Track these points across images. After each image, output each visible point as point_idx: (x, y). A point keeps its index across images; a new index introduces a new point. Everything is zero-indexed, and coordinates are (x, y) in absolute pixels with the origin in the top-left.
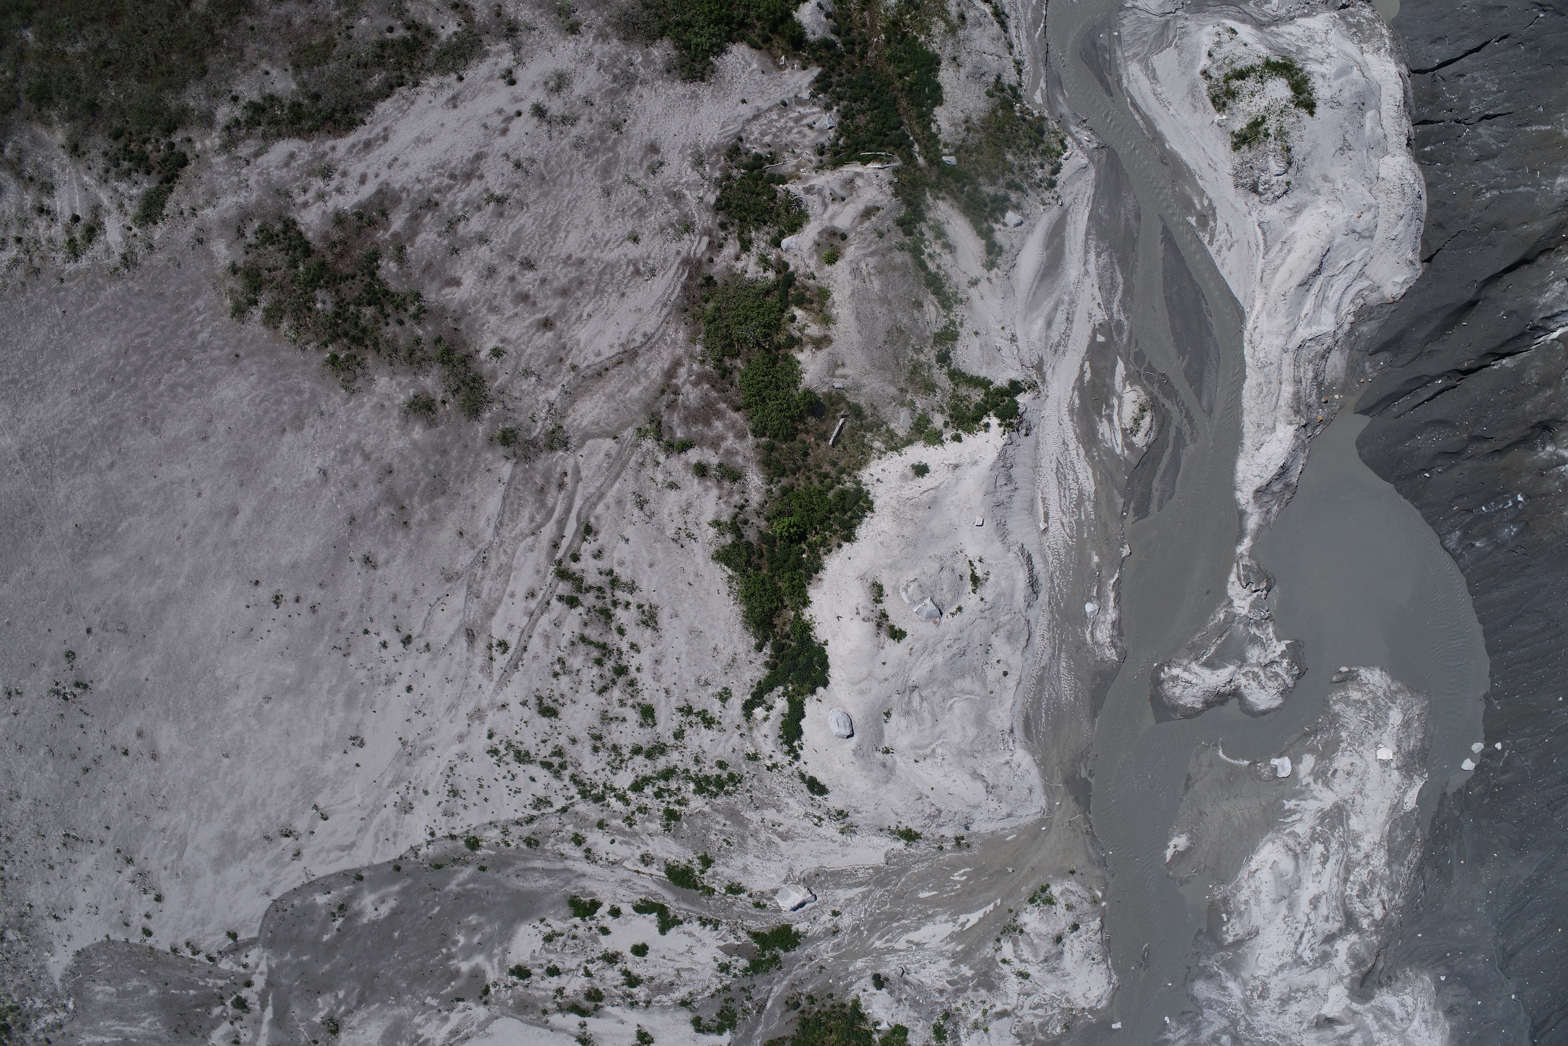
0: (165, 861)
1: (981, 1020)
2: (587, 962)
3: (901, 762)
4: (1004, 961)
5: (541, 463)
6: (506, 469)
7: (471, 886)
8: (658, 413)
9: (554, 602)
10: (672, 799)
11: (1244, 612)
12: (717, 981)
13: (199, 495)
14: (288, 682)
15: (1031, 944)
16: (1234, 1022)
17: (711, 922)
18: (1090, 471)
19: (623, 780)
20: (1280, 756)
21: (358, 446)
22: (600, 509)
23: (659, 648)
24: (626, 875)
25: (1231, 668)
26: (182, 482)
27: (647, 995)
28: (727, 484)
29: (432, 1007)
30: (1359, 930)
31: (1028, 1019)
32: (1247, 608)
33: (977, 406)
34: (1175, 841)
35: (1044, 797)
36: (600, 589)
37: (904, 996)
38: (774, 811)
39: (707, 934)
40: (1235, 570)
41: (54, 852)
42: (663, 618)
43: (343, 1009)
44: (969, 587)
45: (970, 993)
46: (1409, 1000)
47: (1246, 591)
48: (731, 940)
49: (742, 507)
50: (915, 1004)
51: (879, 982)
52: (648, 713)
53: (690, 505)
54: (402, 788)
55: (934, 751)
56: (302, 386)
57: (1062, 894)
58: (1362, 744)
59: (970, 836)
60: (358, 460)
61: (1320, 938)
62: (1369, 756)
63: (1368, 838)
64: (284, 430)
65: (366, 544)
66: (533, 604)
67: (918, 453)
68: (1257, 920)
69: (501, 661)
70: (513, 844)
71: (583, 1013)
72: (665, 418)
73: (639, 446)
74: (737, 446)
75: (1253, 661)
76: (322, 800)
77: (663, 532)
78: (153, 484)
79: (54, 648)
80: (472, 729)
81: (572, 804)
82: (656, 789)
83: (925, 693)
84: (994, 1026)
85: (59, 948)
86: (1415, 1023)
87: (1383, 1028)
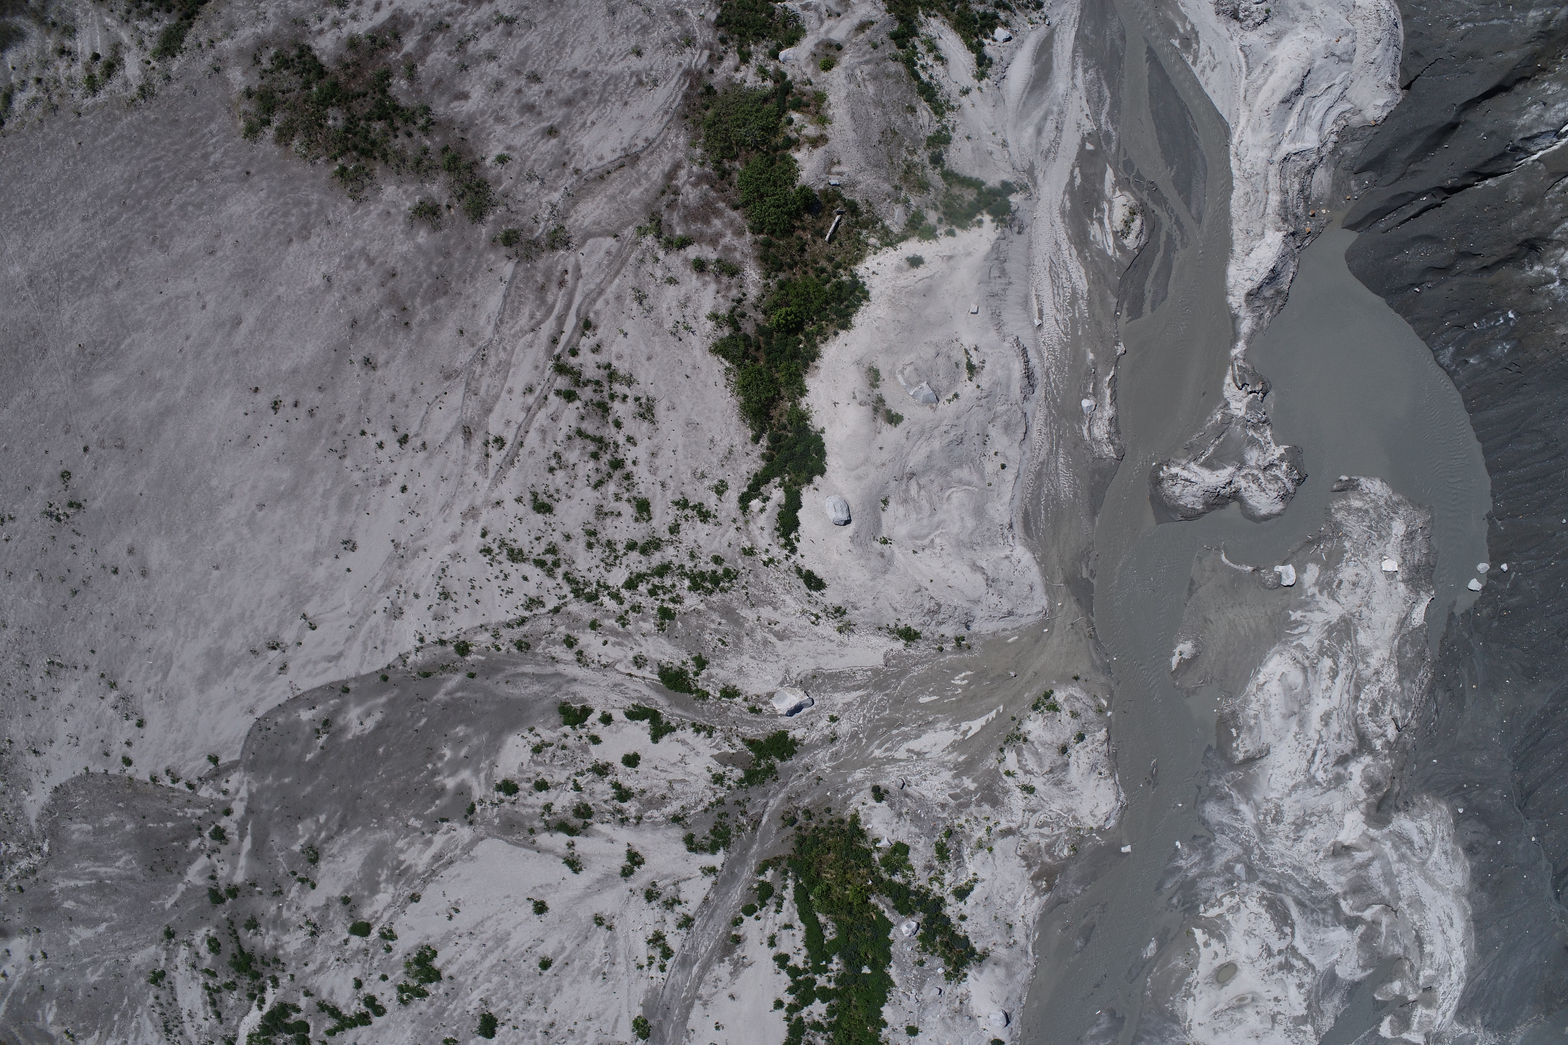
0: (149, 683)
1: (985, 838)
2: (577, 774)
3: (899, 554)
4: (1008, 773)
5: (541, 264)
6: (507, 269)
7: (459, 694)
8: (659, 212)
9: (552, 397)
10: (666, 597)
11: (1241, 413)
12: (709, 793)
13: (204, 307)
14: (282, 488)
15: (1036, 754)
16: (1248, 851)
17: (704, 728)
18: (1083, 271)
19: (617, 577)
20: (1284, 564)
21: (363, 252)
22: (599, 304)
23: (655, 441)
24: (618, 678)
25: (1230, 469)
26: (187, 296)
27: (638, 810)
28: (725, 279)
29: (415, 829)
30: (1372, 751)
31: (1034, 839)
32: (1244, 410)
33: (970, 205)
34: (1180, 647)
35: (1045, 597)
36: (597, 383)
37: (904, 810)
38: (770, 608)
39: (700, 742)
40: (1230, 372)
41: (37, 681)
42: (660, 411)
43: (323, 835)
44: (966, 376)
45: (973, 808)
46: (1429, 828)
47: (1242, 393)
48: (726, 748)
49: (740, 301)
50: (916, 819)
51: (879, 794)
52: (643, 507)
53: (688, 299)
54: (392, 592)
55: (932, 541)
56: (311, 197)
57: (1066, 700)
58: (1367, 555)
59: (970, 636)
60: (363, 265)
61: (1332, 759)
62: (1374, 567)
63: (1377, 654)
64: (291, 240)
65: (367, 345)
66: (530, 399)
67: (912, 247)
68: (1268, 738)
69: (497, 456)
70: (503, 648)
71: (572, 831)
72: (665, 217)
73: (638, 243)
74: (736, 243)
75: (1253, 463)
76: (310, 610)
77: (661, 326)
78: (158, 300)
79: (50, 470)
80: (466, 529)
81: (565, 604)
82: (650, 586)
83: (923, 481)
84: (999, 845)
85: (37, 785)
86: (1435, 854)
87: (1402, 858)
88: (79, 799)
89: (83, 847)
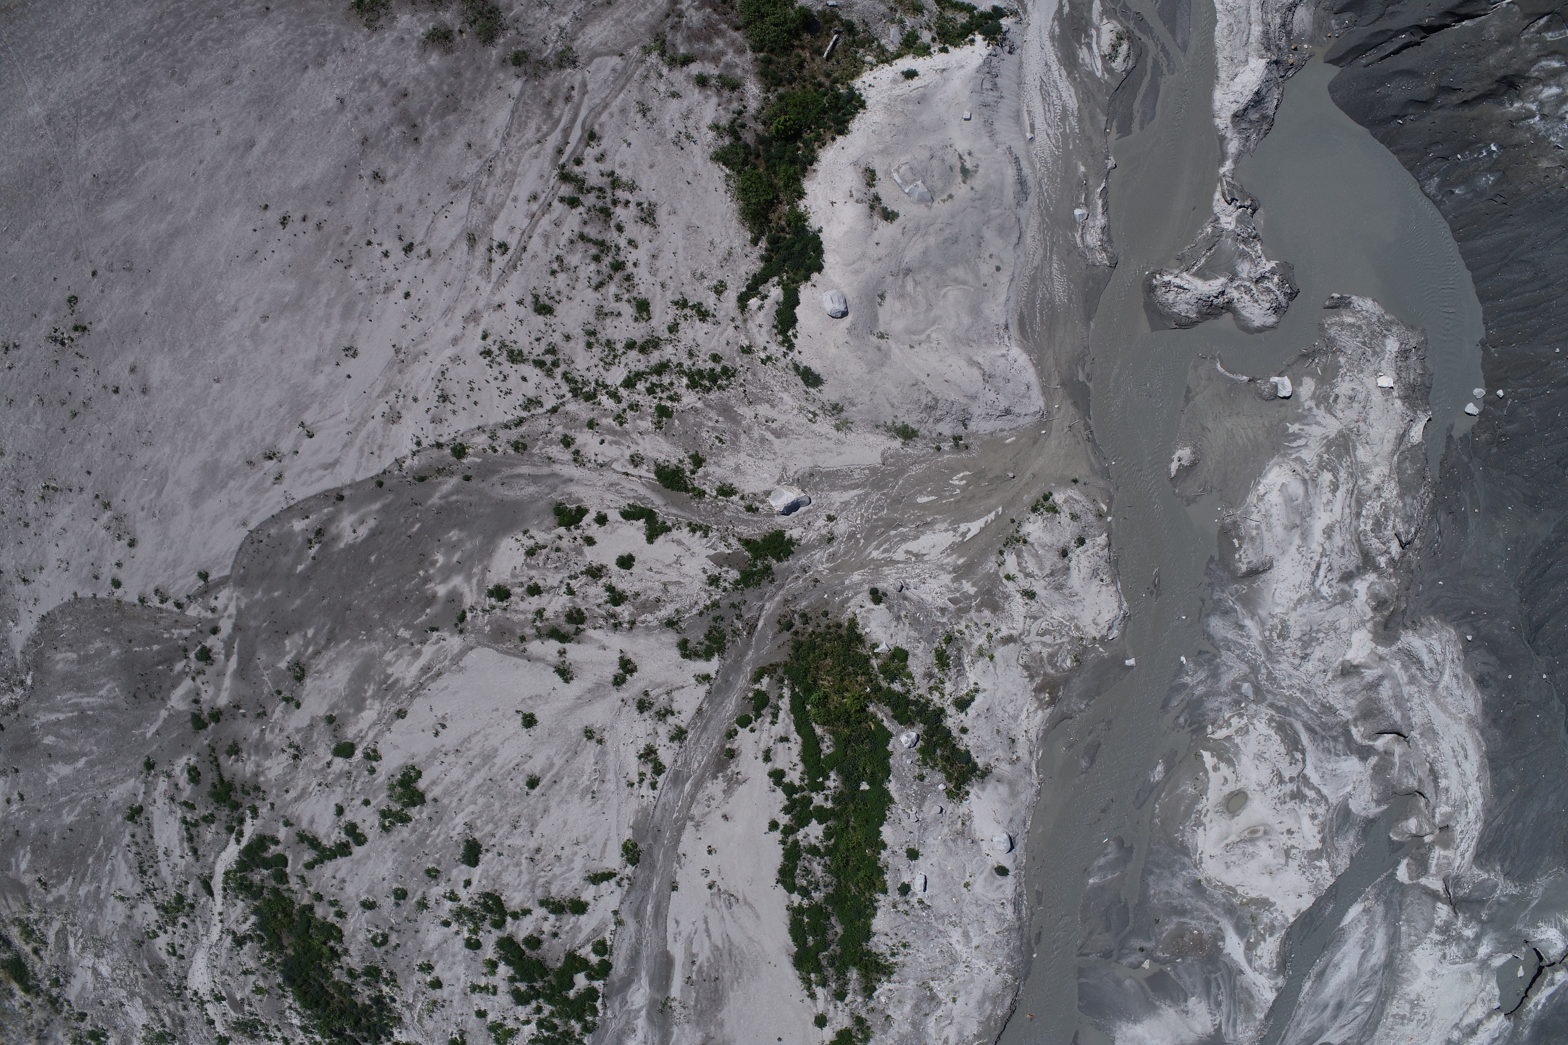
0: (142, 502)
1: (986, 646)
2: (570, 577)
3: (896, 350)
4: (1008, 577)
5: (549, 82)
6: (516, 86)
7: (454, 498)
8: (663, 33)
9: (556, 203)
10: (664, 395)
11: (1231, 227)
12: (704, 595)
13: (218, 133)
14: (287, 299)
15: (1036, 556)
16: (1255, 669)
17: (700, 527)
18: (1072, 90)
19: (616, 376)
20: (1280, 375)
21: (377, 76)
22: (604, 117)
23: (656, 243)
24: (615, 477)
25: (1222, 280)
26: (202, 124)
27: (631, 615)
28: (726, 93)
29: (404, 640)
30: (1376, 568)
31: (1036, 648)
32: (1234, 224)
33: (963, 26)
34: (1179, 453)
35: (1042, 398)
36: (601, 190)
37: (903, 613)
38: (767, 406)
39: (696, 542)
40: (1219, 189)
41: (31, 507)
42: (661, 215)
43: (310, 650)
44: (959, 179)
45: (973, 614)
46: (1438, 648)
47: (1231, 208)
48: (722, 548)
49: (740, 113)
50: (915, 623)
51: (877, 596)
52: (643, 307)
53: (690, 111)
54: (391, 397)
55: (929, 336)
56: (328, 28)
57: (1066, 501)
58: (1362, 371)
59: (967, 435)
60: (375, 87)
61: (1337, 575)
62: (1370, 382)
63: (1377, 471)
64: (306, 67)
65: (377, 160)
66: (535, 206)
67: (907, 63)
68: (1270, 551)
69: (500, 261)
70: (500, 450)
71: (563, 638)
72: (669, 37)
73: (643, 61)
74: (737, 60)
75: (1244, 275)
76: (308, 418)
77: (664, 136)
78: (174, 128)
79: (58, 296)
80: (467, 332)
81: (563, 404)
82: (648, 385)
83: (919, 277)
84: (1000, 652)
85: (23, 615)
86: (1446, 677)
87: (1412, 680)
88: (65, 628)
89: (67, 677)
